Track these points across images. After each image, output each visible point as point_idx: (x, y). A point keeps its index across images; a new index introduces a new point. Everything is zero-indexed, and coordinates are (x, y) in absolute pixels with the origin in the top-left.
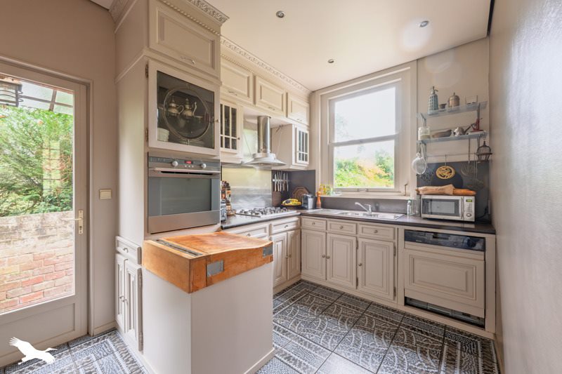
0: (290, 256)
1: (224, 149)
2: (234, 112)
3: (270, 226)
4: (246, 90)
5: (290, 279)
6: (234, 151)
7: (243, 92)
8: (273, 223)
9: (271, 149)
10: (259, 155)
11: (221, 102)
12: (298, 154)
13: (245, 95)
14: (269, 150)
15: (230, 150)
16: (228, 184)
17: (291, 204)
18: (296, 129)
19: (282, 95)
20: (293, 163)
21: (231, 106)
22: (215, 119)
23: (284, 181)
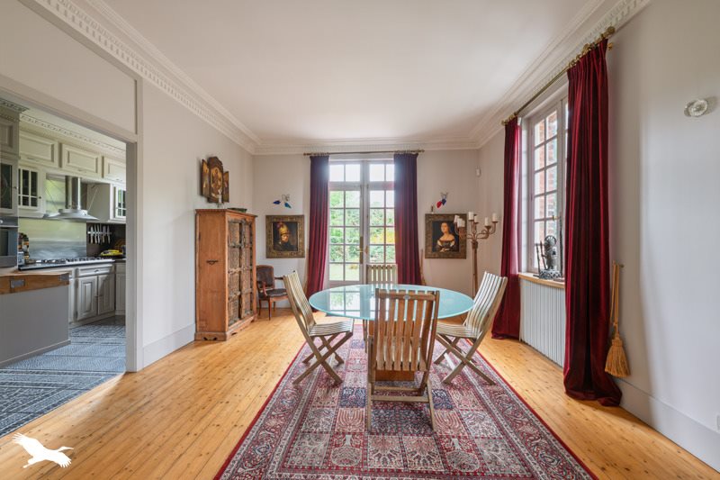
0: (101, 295)
1: (22, 206)
2: (34, 175)
3: (77, 271)
4: (50, 155)
5: (101, 315)
6: (34, 208)
7: (45, 158)
8: (80, 268)
9: (82, 204)
10: (66, 211)
11: (19, 167)
12: (117, 210)
13: (48, 161)
14: (79, 206)
15: (30, 207)
16: (25, 236)
17: (110, 254)
18: (115, 188)
19: (97, 159)
20: (111, 217)
21: (30, 170)
22: (13, 186)
23: (104, 232)
